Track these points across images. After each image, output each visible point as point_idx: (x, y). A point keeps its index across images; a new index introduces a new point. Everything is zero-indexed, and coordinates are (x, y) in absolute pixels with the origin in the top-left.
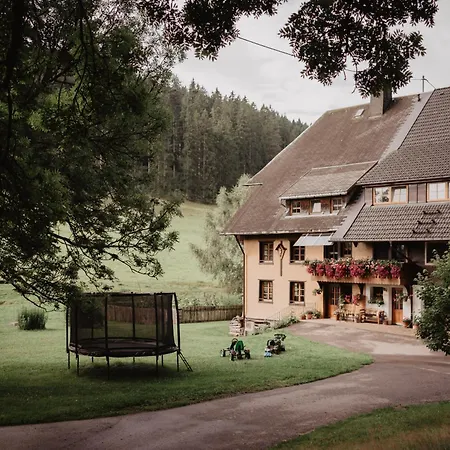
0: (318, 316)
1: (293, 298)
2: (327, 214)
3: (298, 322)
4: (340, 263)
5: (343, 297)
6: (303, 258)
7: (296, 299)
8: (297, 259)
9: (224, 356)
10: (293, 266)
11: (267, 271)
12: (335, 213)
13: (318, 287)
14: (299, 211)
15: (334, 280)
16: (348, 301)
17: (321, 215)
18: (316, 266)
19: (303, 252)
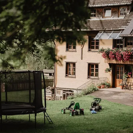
0: (109, 86)
1: (90, 74)
2: (116, 18)
3: (98, 90)
4: (127, 51)
5: (127, 74)
6: (97, 48)
7: (92, 75)
8: (94, 48)
9: (64, 113)
10: (90, 53)
11: (71, 56)
12: (122, 17)
13: (109, 67)
14: (95, 16)
15: (121, 62)
16: (130, 76)
17: (112, 18)
18: (109, 53)
19: (98, 43)
